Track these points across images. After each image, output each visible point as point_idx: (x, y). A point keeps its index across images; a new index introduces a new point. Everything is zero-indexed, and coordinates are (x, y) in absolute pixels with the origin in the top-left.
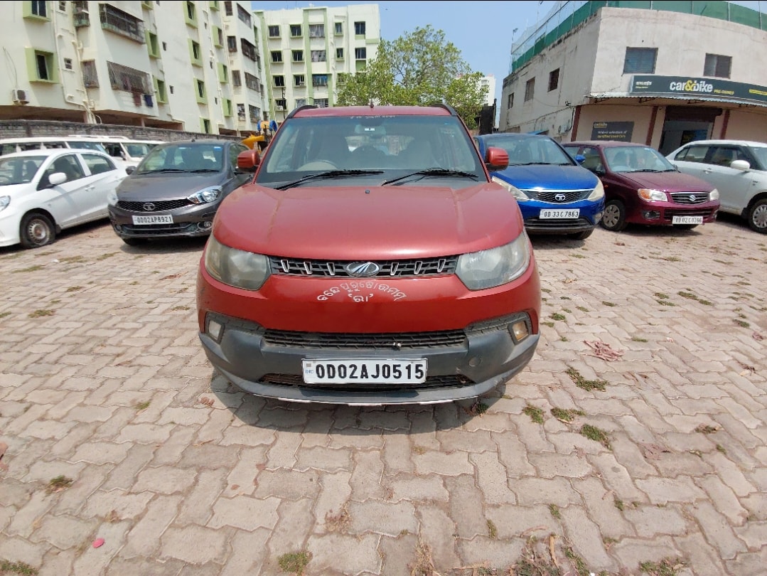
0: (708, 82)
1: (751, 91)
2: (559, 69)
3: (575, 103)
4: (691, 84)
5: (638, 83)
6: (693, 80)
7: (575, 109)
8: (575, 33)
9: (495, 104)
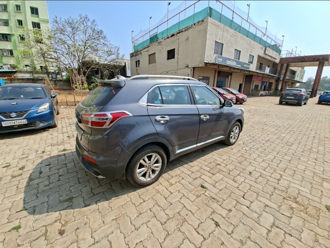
0: (236, 61)
1: (245, 65)
2: (174, 49)
3: (192, 65)
4: (231, 62)
5: (219, 59)
6: (232, 60)
7: (192, 69)
8: (185, 31)
9: (125, 65)
